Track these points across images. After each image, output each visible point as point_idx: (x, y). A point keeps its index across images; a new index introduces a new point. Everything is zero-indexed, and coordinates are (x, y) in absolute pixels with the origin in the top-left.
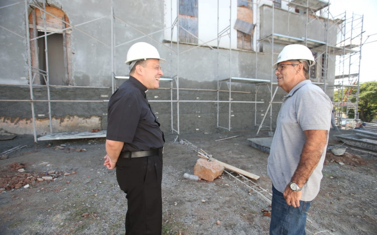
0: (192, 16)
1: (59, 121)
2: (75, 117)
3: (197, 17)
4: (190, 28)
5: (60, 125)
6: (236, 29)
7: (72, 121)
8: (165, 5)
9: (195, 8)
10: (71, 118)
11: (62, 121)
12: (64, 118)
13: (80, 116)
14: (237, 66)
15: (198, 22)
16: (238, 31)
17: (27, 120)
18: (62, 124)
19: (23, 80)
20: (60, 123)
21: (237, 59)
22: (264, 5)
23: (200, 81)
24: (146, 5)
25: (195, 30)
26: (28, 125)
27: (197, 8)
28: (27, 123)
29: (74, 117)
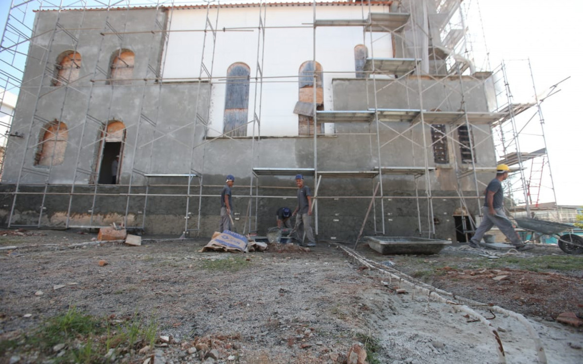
0: (241, 109)
1: (102, 217)
2: (116, 214)
3: (247, 108)
4: (238, 121)
5: (102, 221)
6: (296, 113)
7: (112, 217)
8: (213, 103)
9: (246, 100)
10: (112, 214)
11: (105, 217)
12: (107, 215)
13: (119, 213)
14: (293, 156)
15: (247, 113)
16: (300, 115)
17: (80, 215)
18: (104, 219)
19: (86, 181)
20: (103, 219)
21: (294, 148)
22: (334, 80)
23: (242, 177)
24: (190, 107)
25: (244, 121)
26: (80, 219)
27: (248, 100)
28: (80, 218)
29: (114, 214)
